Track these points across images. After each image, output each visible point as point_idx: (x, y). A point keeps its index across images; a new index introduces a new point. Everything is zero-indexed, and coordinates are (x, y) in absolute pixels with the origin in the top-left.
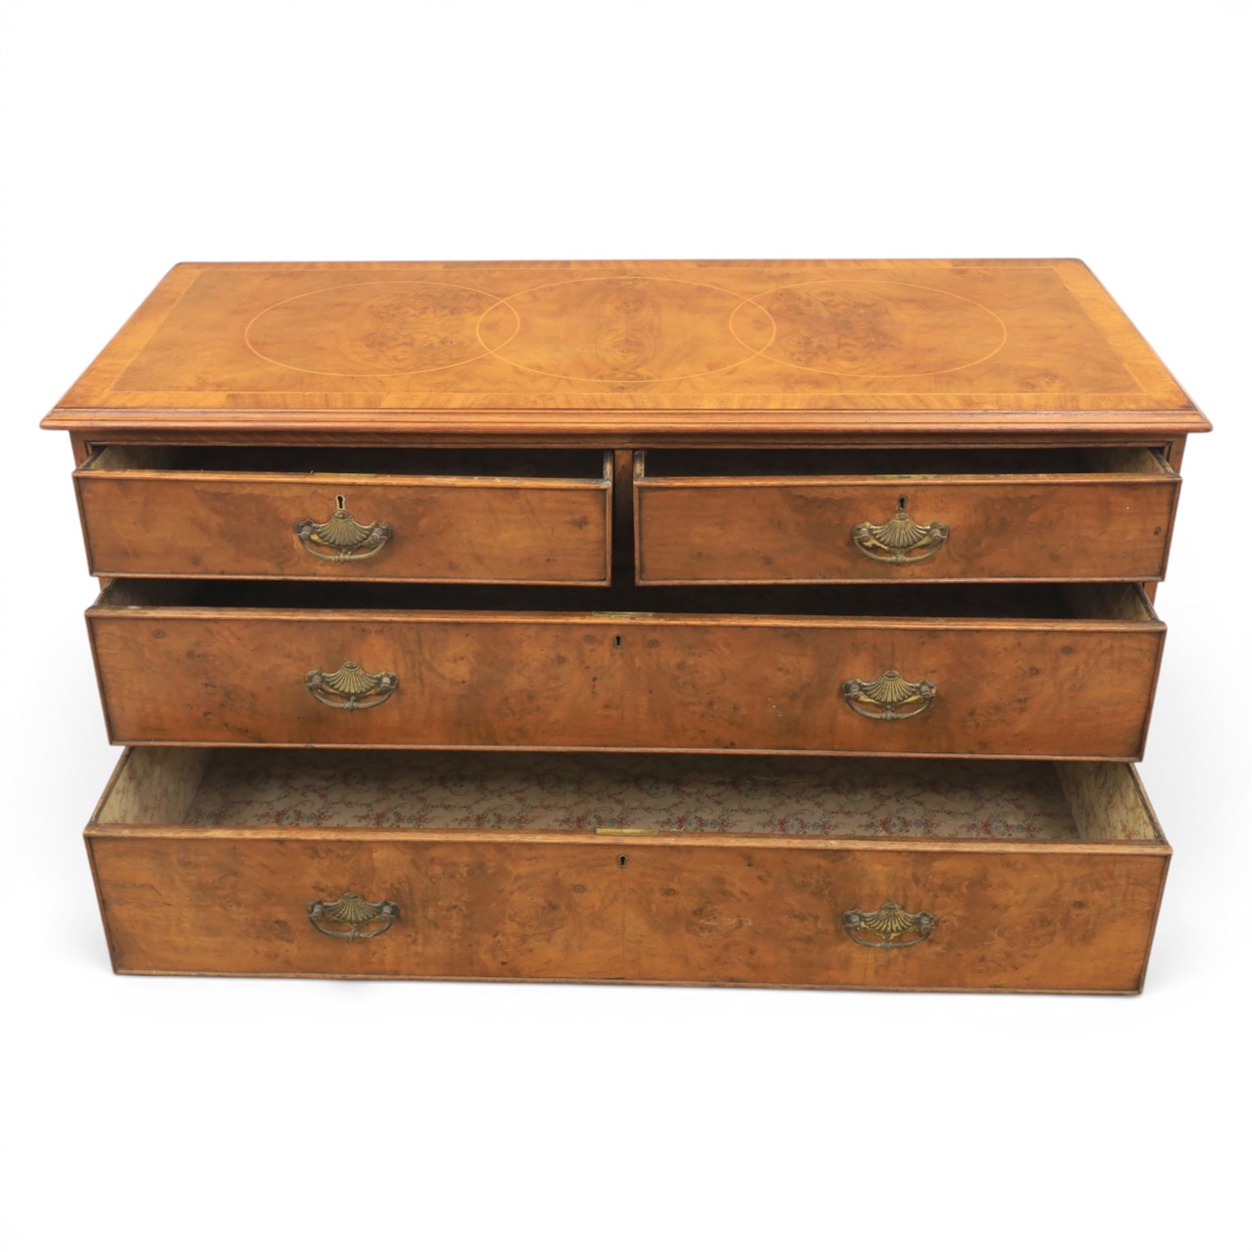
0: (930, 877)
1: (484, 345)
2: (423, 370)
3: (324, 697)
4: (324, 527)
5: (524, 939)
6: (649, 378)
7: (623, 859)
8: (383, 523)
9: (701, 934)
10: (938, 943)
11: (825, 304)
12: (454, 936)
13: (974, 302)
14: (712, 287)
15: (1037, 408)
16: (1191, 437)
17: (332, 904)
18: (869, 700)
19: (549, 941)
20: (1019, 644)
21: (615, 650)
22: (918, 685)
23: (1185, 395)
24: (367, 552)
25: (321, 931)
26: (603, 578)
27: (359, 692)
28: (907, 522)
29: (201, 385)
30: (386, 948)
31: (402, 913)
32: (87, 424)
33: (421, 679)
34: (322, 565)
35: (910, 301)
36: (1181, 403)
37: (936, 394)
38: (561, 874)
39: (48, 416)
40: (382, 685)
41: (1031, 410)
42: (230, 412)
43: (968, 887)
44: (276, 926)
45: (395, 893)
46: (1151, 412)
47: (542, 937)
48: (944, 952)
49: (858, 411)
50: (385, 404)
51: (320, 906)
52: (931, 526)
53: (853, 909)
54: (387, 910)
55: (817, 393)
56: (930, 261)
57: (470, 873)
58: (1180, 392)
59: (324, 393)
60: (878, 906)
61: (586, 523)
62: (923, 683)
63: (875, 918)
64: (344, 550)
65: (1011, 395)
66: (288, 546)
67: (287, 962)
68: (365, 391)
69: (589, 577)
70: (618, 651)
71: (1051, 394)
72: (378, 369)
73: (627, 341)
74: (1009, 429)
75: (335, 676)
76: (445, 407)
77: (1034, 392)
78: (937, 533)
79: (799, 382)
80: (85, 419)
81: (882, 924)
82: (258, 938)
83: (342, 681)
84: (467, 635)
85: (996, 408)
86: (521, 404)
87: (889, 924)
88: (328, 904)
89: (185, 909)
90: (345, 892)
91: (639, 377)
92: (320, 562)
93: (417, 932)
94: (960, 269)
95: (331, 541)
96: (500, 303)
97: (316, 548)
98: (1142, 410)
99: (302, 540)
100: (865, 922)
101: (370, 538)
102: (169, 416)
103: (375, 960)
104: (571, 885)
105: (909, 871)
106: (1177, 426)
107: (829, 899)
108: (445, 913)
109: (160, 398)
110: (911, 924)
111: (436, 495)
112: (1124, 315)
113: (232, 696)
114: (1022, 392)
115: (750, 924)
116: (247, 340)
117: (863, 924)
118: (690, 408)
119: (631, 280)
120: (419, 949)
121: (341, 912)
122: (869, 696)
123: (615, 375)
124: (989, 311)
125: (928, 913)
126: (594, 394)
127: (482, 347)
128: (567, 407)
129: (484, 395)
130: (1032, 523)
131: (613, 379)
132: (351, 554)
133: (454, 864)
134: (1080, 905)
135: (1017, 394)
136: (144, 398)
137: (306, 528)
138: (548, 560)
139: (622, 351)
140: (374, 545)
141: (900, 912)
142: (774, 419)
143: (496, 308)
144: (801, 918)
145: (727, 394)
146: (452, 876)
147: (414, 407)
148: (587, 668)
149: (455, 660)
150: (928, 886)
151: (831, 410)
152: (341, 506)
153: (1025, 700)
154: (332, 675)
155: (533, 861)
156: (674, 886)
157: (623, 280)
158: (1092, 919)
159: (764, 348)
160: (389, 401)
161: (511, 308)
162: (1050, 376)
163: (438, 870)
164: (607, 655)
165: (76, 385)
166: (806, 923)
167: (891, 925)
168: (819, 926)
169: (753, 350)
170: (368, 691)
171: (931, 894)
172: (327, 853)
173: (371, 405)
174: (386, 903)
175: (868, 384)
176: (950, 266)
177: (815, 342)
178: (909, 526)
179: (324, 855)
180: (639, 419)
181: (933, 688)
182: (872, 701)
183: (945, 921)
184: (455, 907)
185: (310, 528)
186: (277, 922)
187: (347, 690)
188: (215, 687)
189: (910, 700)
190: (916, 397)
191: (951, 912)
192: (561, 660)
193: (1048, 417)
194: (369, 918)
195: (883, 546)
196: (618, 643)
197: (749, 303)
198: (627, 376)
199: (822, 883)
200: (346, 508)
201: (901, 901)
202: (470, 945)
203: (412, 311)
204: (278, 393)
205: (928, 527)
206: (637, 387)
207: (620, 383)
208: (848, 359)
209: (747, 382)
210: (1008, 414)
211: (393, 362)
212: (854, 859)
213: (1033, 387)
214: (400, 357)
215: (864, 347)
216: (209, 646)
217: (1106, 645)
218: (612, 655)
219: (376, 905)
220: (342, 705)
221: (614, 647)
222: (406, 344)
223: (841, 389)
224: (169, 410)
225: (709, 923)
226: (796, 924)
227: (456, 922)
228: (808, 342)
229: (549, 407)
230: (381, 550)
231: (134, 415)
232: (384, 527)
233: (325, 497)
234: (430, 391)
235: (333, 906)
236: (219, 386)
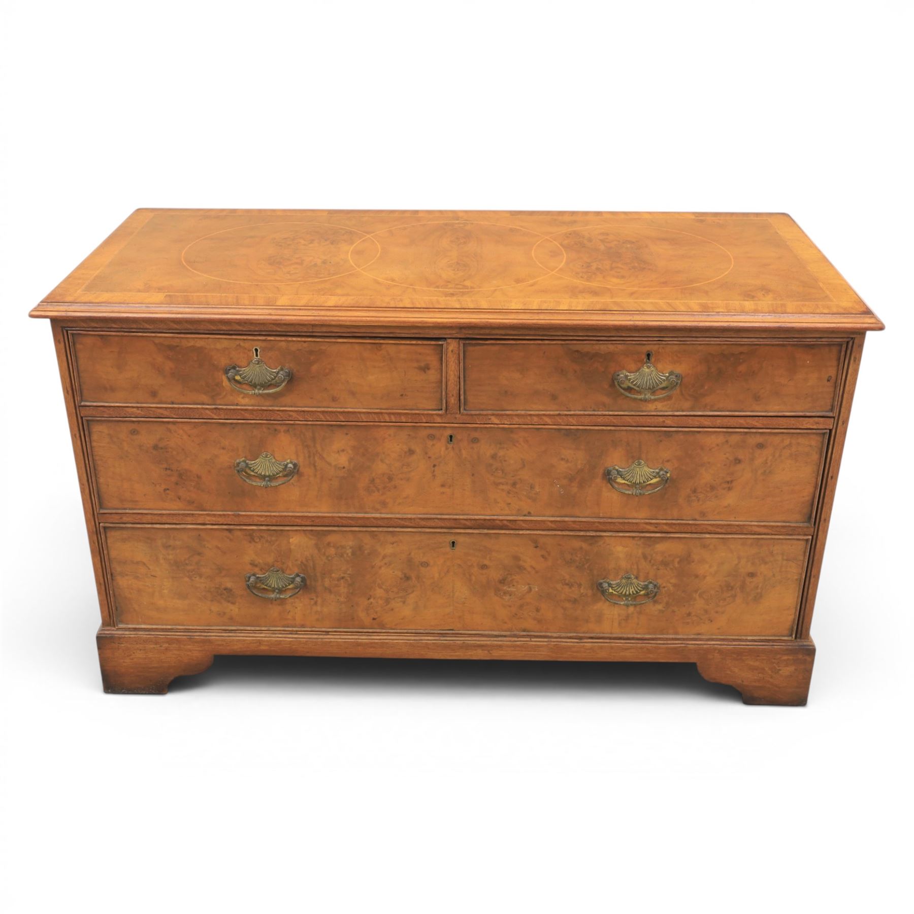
0: (654, 555)
1: (353, 265)
2: (308, 280)
3: (248, 478)
4: (244, 370)
5: (387, 601)
6: (472, 288)
7: (453, 543)
8: (286, 368)
9: (504, 597)
10: (660, 603)
11: (602, 241)
12: (342, 599)
13: (709, 241)
14: (521, 229)
15: (756, 311)
16: (869, 334)
17: (262, 576)
18: (623, 482)
19: (404, 602)
20: (727, 441)
21: (449, 445)
22: (657, 471)
23: (864, 304)
24: (274, 389)
25: (254, 594)
26: (440, 408)
27: (272, 474)
28: (652, 371)
29: (147, 289)
30: (296, 608)
31: (308, 582)
32: (63, 314)
33: (315, 466)
34: (243, 398)
35: (664, 239)
36: (862, 310)
37: (682, 301)
38: (413, 554)
39: (35, 308)
40: (288, 469)
41: (751, 313)
42: (166, 307)
43: (679, 563)
44: (225, 592)
45: (303, 567)
46: (839, 315)
47: (400, 600)
48: (664, 609)
49: (624, 311)
50: (280, 302)
51: (254, 577)
52: (669, 373)
53: (603, 579)
54: (298, 579)
55: (595, 299)
56: (679, 213)
57: (353, 553)
58: (860, 302)
59: (236, 295)
60: (620, 577)
61: (429, 369)
62: (661, 469)
63: (618, 585)
64: (258, 387)
65: (737, 303)
66: (219, 384)
67: (231, 618)
68: (266, 294)
69: (431, 407)
70: (450, 446)
71: (766, 302)
72: (276, 280)
73: (458, 263)
74: (734, 327)
75: (255, 463)
76: (323, 305)
77: (753, 301)
78: (673, 378)
79: (581, 292)
80: (61, 311)
81: (623, 589)
82: (212, 601)
83: (260, 467)
84: (347, 434)
85: (726, 311)
86: (378, 304)
87: (628, 589)
88: (260, 576)
89: (165, 580)
90: (271, 567)
91: (465, 287)
92: (242, 396)
93: (317, 597)
94: (701, 219)
95: (249, 380)
96: (367, 237)
97: (238, 385)
98: (832, 314)
99: (229, 379)
100: (612, 588)
101: (277, 378)
102: (123, 309)
103: (289, 617)
104: (419, 562)
105: (640, 551)
106: (858, 326)
107: (588, 572)
108: (336, 582)
109: (117, 296)
110: (642, 589)
111: (323, 348)
112: (819, 251)
113: (183, 477)
114: (744, 300)
115: (537, 590)
116: (183, 260)
117: (611, 590)
118: (501, 308)
119: (462, 224)
120: (319, 608)
121: (268, 582)
122: (624, 479)
123: (447, 285)
124: (721, 247)
125: (653, 582)
126: (431, 298)
127: (352, 266)
128: (412, 306)
129: (353, 297)
130: (740, 372)
131: (446, 288)
132: (263, 390)
133: (343, 547)
134: (752, 575)
135: (741, 302)
136: (105, 296)
137: (232, 371)
138: (402, 395)
139: (454, 270)
140: (279, 383)
141: (635, 581)
142: (562, 317)
143: (363, 241)
144: (570, 585)
145: (528, 299)
146: (342, 556)
147: (300, 305)
148: (429, 458)
149: (338, 452)
150: (652, 561)
151: (604, 311)
152: (257, 355)
153: (732, 481)
154: (254, 462)
155: (395, 545)
156: (487, 562)
157: (456, 224)
158: (760, 585)
159: (557, 269)
160: (283, 301)
161: (375, 241)
162: (766, 290)
163: (332, 551)
164: (443, 449)
165: (58, 287)
166: (573, 589)
167: (629, 589)
168: (582, 591)
169: (549, 271)
170: (277, 474)
171: (655, 567)
172: (260, 539)
173: (269, 303)
174: (298, 575)
175: (632, 294)
176: (693, 217)
177: (594, 266)
178: (654, 373)
179: (258, 540)
180: (465, 316)
181: (668, 473)
182: (626, 482)
183: (664, 587)
184: (343, 578)
185: (235, 371)
186: (225, 589)
187: (263, 473)
188: (172, 470)
189: (652, 482)
190: (668, 303)
191: (667, 581)
192: (411, 452)
193: (764, 317)
194: (286, 586)
195: (635, 387)
196: (451, 440)
197: (547, 239)
198: (456, 286)
199: (583, 560)
200: (260, 356)
201: (635, 573)
202: (352, 606)
203: (302, 242)
204: (202, 294)
205: (667, 375)
206: (463, 294)
207: (451, 291)
208: (617, 277)
209: (543, 291)
210: (735, 315)
211: (288, 275)
212: (604, 543)
213: (753, 297)
214: (292, 272)
215: (630, 269)
216: (168, 441)
217: (787, 442)
218: (447, 449)
219: (291, 576)
220: (259, 484)
221: (448, 442)
222: (296, 263)
223: (612, 297)
224: (122, 305)
225: (509, 589)
226: (567, 589)
227: (343, 590)
228: (589, 266)
229: (398, 306)
230: (285, 386)
231: (97, 308)
232: (287, 370)
233: (246, 349)
234: (313, 295)
235: (263, 577)
236: (160, 290)
